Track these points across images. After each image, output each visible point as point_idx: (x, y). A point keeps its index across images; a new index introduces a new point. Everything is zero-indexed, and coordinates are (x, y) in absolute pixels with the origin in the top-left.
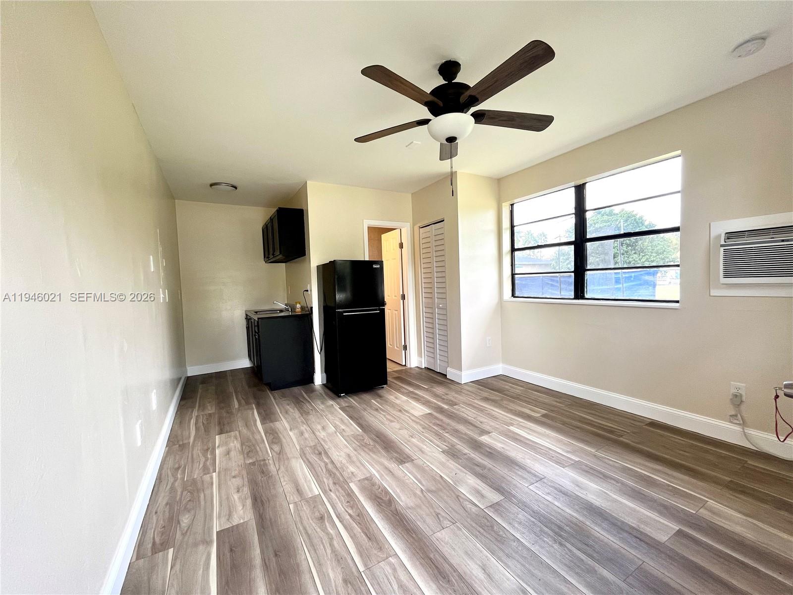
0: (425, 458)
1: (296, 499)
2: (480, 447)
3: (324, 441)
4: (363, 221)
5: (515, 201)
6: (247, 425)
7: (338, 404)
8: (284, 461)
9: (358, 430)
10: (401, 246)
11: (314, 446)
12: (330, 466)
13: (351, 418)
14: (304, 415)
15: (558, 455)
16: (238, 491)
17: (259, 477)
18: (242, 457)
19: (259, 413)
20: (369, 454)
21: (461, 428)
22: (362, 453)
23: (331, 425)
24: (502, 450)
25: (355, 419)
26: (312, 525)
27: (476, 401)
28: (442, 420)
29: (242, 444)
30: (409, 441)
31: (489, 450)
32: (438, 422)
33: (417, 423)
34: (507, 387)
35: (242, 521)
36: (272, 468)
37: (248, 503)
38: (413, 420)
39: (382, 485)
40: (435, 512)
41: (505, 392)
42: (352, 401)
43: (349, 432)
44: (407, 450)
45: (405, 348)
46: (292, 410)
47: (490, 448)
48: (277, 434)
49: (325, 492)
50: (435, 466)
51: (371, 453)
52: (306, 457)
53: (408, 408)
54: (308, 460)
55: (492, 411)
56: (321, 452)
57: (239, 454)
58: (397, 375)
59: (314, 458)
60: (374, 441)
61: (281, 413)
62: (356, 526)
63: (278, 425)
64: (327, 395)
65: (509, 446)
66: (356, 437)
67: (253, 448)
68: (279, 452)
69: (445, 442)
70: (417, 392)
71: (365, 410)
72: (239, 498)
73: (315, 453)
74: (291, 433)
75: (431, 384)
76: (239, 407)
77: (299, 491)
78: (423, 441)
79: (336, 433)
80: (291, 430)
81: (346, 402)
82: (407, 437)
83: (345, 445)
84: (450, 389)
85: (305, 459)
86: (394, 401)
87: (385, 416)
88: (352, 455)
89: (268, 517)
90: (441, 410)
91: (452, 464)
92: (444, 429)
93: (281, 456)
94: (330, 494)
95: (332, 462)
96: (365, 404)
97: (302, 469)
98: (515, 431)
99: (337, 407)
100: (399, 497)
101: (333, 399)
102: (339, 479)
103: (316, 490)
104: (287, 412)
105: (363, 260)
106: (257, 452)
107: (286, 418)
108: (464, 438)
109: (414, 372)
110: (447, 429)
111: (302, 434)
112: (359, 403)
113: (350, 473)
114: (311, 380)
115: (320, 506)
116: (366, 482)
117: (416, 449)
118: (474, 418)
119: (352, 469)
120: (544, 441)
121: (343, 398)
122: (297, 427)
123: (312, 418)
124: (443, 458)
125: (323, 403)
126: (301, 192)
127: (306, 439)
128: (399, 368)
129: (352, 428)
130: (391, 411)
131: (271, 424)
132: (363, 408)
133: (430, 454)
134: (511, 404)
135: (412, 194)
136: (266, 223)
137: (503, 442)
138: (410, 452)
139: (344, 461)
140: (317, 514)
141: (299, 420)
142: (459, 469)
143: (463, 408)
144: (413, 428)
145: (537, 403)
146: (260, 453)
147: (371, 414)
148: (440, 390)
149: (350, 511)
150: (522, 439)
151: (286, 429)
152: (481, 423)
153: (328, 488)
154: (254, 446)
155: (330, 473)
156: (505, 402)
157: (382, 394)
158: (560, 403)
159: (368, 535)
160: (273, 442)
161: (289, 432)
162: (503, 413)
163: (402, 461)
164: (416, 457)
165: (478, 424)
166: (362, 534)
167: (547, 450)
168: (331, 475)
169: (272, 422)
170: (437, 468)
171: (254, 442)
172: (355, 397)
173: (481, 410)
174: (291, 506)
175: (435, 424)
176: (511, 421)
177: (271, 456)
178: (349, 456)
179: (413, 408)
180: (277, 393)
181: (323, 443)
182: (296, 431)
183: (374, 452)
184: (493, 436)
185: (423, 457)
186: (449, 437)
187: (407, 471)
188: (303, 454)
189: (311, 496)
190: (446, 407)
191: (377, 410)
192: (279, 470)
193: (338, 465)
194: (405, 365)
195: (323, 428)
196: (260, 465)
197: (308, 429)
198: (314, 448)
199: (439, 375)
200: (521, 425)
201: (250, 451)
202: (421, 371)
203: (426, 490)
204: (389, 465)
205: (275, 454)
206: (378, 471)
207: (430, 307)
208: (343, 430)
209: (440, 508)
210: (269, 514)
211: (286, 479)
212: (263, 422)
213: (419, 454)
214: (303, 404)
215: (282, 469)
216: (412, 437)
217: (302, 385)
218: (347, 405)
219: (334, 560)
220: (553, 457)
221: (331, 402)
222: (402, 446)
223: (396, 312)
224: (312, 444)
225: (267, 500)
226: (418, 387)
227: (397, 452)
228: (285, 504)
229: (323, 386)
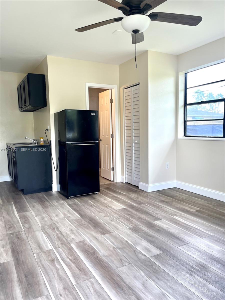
0: (118, 232)
1: (38, 251)
2: (153, 227)
3: (57, 222)
4: (85, 83)
5: (189, 71)
6: (8, 214)
7: (67, 202)
8: (32, 232)
9: (78, 217)
10: (111, 101)
11: (50, 225)
12: (60, 235)
13: (75, 210)
14: (45, 208)
15: (200, 232)
16: (3, 247)
17: (16, 240)
18: (5, 230)
19: (16, 207)
20: (84, 229)
21: (143, 216)
22: (80, 229)
23: (61, 214)
24: (166, 229)
25: (77, 211)
26: (47, 263)
27: (156, 202)
28: (132, 212)
29: (5, 224)
30: (109, 223)
31: (158, 228)
32: (129, 213)
33: (116, 213)
34: (177, 194)
35: (6, 261)
36: (24, 236)
37: (9, 253)
38: (113, 212)
39: (90, 245)
40: (120, 258)
41: (175, 198)
42: (77, 201)
43: (72, 218)
44: (108, 227)
45: (113, 169)
46: (37, 205)
47: (159, 227)
48: (28, 218)
49: (56, 248)
50: (124, 236)
51: (85, 229)
52: (45, 230)
53: (111, 205)
54: (46, 232)
55: (164, 208)
56: (54, 228)
57: (3, 229)
58: (107, 186)
59: (51, 231)
60: (88, 222)
61: (30, 207)
62: (73, 264)
63: (28, 213)
64: (60, 197)
65: (171, 226)
66: (77, 220)
67: (12, 225)
68: (28, 228)
69: (132, 223)
70: (118, 196)
71: (84, 206)
72: (4, 251)
73: (51, 229)
74: (36, 218)
75: (128, 192)
76: (3, 204)
77: (40, 247)
78: (118, 223)
79: (64, 218)
80: (36, 216)
81: (72, 201)
82: (109, 221)
83: (70, 224)
84: (140, 195)
85: (44, 231)
86: (103, 201)
87: (96, 209)
88: (73, 229)
89: (21, 260)
90: (132, 207)
91: (134, 235)
92: (132, 217)
93: (30, 230)
94: (59, 249)
95: (61, 233)
96: (84, 203)
97: (42, 237)
98: (177, 219)
99: (66, 204)
100: (100, 251)
101: (63, 200)
102: (64, 242)
103: (50, 247)
104: (34, 207)
105: (85, 110)
106: (15, 227)
107: (33, 210)
108: (144, 222)
109: (118, 185)
110: (134, 217)
111: (43, 218)
112: (80, 202)
113: (72, 239)
114: (50, 189)
115: (52, 255)
116: (81, 243)
117: (113, 227)
118: (152, 212)
119: (73, 236)
120: (194, 224)
121: (70, 199)
122: (40, 215)
123: (50, 210)
124: (129, 232)
125: (57, 202)
126: (43, 63)
127: (45, 221)
128: (109, 182)
129: (75, 215)
130: (100, 207)
131: (24, 213)
132: (83, 205)
133: (121, 230)
134: (178, 204)
135: (119, 65)
136: (20, 84)
137: (167, 224)
138: (109, 229)
139: (68, 233)
140: (50, 258)
141: (42, 211)
142: (138, 238)
143: (147, 205)
144: (113, 216)
145: (194, 204)
146: (17, 228)
147: (88, 208)
148: (133, 196)
149: (70, 258)
150: (180, 223)
151: (33, 216)
152: (157, 214)
153: (57, 246)
154: (13, 224)
155: (59, 238)
156: (174, 203)
157: (96, 197)
158: (209, 204)
159: (79, 268)
160: (24, 223)
161: (35, 218)
162: (172, 209)
163: (104, 233)
164: (112, 231)
165: (155, 215)
166: (76, 268)
167: (194, 229)
168: (60, 239)
169: (24, 212)
170: (125, 237)
171: (13, 222)
172: (78, 199)
173: (158, 207)
174: (35, 255)
175: (127, 214)
176: (176, 214)
177: (23, 230)
178: (72, 230)
179: (115, 205)
180: (27, 196)
181: (56, 223)
182: (39, 217)
183: (87, 228)
184: (162, 221)
185: (116, 231)
186: (135, 221)
187: (106, 238)
188: (43, 229)
189: (47, 250)
190: (136, 205)
191: (91, 206)
192: (28, 237)
193: (65, 235)
194: (113, 181)
195: (57, 216)
196: (17, 235)
197: (47, 216)
198: (50, 226)
199: (134, 187)
200: (181, 216)
201: (10, 227)
202: (123, 184)
203: (116, 247)
204: (96, 235)
205: (26, 229)
206: (88, 238)
207: (129, 143)
208: (69, 216)
209: (123, 256)
210: (22, 258)
211: (32, 242)
212: (19, 212)
213: (115, 230)
214: (44, 202)
215: (30, 236)
216: (112, 221)
217: (45, 192)
218: (73, 203)
219: (59, 279)
220: (197, 233)
221: (62, 202)
222: (105, 225)
223: (108, 146)
224: (49, 224)
225: (20, 252)
226: (120, 194)
227: (101, 229)
228: (31, 254)
229: (59, 193)
